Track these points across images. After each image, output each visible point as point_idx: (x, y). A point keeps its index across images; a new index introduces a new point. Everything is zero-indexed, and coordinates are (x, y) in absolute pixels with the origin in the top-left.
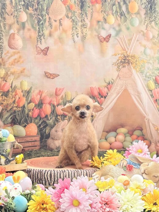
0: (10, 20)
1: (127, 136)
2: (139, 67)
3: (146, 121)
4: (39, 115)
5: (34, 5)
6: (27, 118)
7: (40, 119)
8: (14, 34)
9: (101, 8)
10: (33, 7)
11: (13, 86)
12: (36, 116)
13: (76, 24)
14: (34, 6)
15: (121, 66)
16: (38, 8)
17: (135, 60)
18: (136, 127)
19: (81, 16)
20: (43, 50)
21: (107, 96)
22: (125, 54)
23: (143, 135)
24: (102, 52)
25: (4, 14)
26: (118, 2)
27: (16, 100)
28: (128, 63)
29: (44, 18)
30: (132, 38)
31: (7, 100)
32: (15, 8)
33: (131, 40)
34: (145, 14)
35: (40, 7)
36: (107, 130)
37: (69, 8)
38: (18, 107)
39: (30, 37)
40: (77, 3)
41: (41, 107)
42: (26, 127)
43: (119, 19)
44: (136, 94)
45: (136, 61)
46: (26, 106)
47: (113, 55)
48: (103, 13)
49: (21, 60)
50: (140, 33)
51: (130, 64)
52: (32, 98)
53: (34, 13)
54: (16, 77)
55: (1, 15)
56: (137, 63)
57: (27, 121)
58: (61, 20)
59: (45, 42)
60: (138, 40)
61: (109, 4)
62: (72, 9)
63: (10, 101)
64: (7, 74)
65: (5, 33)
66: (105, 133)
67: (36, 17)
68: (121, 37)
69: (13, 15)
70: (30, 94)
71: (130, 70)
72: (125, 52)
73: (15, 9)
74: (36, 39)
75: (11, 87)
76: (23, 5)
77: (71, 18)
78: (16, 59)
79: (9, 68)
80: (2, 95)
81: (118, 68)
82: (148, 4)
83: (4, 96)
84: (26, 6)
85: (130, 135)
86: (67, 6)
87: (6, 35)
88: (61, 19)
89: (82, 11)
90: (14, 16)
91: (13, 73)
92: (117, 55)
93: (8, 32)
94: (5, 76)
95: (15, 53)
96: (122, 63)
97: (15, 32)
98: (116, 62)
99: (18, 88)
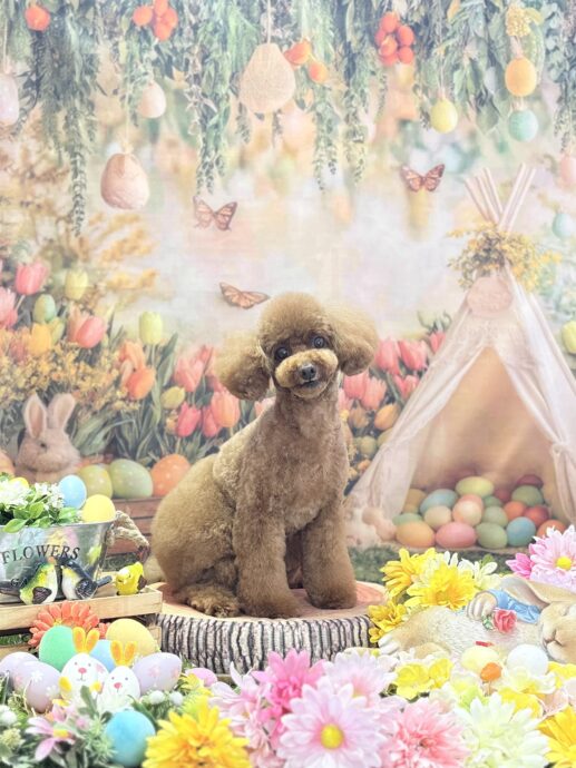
0: (110, 110)
1: (492, 505)
2: (536, 278)
3: (556, 456)
4: (199, 428)
5: (191, 62)
6: (158, 437)
7: (203, 442)
8: (120, 158)
9: (415, 75)
10: (186, 69)
11: (115, 332)
12: (190, 432)
13: (330, 129)
14: (190, 67)
15: (475, 273)
16: (203, 73)
17: (524, 251)
18: (521, 476)
19: (347, 102)
20: (217, 213)
21: (426, 370)
22: (490, 232)
23: (544, 502)
24: (414, 225)
25: (88, 91)
26: (471, 59)
27: (124, 378)
28: (501, 262)
29: (223, 106)
30: (515, 179)
31: (93, 377)
32: (129, 70)
33: (511, 184)
34: (560, 100)
35: (211, 68)
36: (425, 482)
37: (307, 76)
38: (130, 401)
39: (176, 169)
40: (333, 57)
41: (207, 403)
42: (155, 466)
43: (472, 113)
44: (525, 366)
45: (527, 255)
46: (156, 396)
47: (449, 236)
48: (419, 92)
49: (144, 244)
50: (542, 162)
51: (507, 266)
52: (177, 370)
53: (188, 90)
54: (125, 300)
55: (81, 94)
56: (530, 261)
57: (158, 445)
58: (279, 116)
59: (226, 187)
60: (533, 187)
61: (440, 63)
62: (315, 77)
63: (104, 380)
64: (94, 290)
65: (90, 153)
66: (418, 493)
67: (195, 104)
68: (475, 175)
69: (120, 96)
70: (171, 357)
71: (504, 284)
72: (489, 224)
73: (127, 75)
74: (195, 175)
75: (109, 332)
76: (155, 63)
77: (314, 108)
78: (125, 241)
79: (102, 269)
80: (77, 360)
81: (466, 276)
82: (571, 68)
83: (82, 364)
84: (165, 67)
85: (500, 503)
86: (299, 67)
87: (96, 162)
88: (280, 111)
89: (348, 85)
90: (123, 98)
91: (115, 288)
92: (465, 234)
93: (103, 153)
94: (89, 296)
95: (122, 221)
96: (478, 263)
97: (124, 149)
98: (460, 258)
99: (129, 336)
